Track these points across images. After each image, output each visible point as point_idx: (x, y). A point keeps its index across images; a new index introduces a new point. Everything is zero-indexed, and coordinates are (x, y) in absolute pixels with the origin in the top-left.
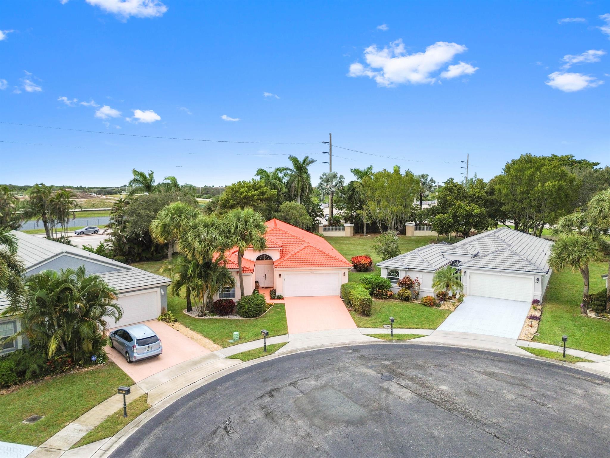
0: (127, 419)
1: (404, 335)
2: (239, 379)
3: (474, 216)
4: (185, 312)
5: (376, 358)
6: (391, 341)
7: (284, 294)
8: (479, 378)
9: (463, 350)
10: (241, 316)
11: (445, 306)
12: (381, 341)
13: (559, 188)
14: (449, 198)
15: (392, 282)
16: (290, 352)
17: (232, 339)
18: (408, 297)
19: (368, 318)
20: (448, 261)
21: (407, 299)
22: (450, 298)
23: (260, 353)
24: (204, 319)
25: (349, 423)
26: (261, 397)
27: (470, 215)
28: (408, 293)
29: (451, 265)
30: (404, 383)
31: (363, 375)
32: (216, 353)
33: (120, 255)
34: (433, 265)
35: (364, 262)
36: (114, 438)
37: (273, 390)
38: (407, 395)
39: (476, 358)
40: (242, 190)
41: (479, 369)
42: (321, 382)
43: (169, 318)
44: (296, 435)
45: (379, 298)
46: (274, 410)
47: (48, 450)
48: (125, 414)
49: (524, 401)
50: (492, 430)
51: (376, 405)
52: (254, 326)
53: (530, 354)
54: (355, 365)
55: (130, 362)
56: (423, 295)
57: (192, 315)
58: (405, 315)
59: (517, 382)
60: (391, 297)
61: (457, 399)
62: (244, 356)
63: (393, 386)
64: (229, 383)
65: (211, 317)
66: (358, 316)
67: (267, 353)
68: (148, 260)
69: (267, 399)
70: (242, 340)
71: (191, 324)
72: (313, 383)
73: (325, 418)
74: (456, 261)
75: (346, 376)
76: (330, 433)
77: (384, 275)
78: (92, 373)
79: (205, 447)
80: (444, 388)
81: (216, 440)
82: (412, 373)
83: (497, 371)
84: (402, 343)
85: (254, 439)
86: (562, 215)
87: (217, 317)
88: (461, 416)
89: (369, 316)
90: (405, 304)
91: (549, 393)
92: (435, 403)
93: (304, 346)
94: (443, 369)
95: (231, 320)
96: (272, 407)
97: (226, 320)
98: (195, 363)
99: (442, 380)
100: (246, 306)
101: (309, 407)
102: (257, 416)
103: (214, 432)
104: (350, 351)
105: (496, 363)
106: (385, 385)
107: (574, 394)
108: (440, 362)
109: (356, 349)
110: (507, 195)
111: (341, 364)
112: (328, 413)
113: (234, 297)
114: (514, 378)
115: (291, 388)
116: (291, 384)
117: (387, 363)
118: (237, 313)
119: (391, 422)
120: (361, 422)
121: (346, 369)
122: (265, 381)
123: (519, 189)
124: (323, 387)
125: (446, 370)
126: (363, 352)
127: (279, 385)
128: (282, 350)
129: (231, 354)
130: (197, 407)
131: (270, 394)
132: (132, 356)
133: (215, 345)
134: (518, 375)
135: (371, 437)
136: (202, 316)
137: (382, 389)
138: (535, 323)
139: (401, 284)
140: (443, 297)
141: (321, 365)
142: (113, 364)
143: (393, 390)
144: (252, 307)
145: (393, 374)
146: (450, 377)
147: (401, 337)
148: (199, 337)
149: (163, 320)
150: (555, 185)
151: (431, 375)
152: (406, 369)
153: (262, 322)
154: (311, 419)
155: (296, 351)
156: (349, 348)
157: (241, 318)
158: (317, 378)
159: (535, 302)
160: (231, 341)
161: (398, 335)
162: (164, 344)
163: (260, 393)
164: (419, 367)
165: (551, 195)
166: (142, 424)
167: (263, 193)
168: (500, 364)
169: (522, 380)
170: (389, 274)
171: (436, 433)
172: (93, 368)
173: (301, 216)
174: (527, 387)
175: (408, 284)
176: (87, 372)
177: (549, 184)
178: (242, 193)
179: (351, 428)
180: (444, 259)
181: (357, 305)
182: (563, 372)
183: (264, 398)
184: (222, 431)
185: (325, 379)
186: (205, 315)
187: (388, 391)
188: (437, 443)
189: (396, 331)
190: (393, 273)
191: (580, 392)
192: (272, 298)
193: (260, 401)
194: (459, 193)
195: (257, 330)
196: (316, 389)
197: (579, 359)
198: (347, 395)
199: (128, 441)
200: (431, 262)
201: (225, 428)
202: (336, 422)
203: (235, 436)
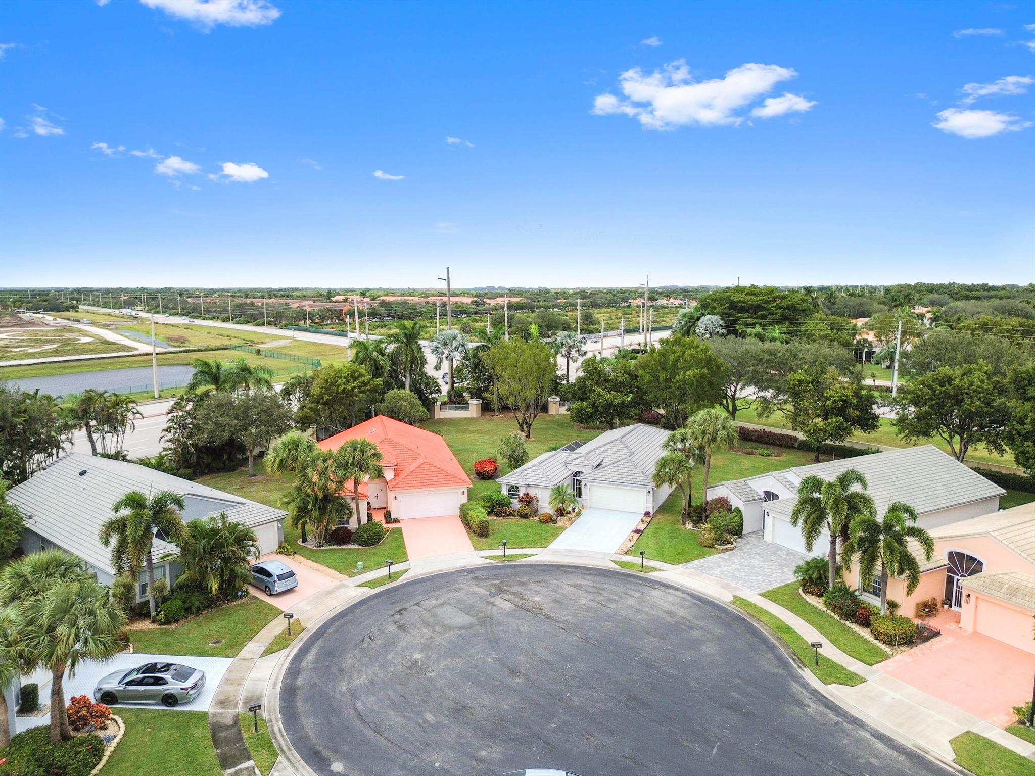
0: (292, 637)
1: (516, 556)
2: (371, 603)
3: (615, 406)
4: (300, 542)
5: (488, 578)
6: (503, 561)
7: (400, 518)
8: (567, 589)
9: (563, 566)
10: (360, 545)
11: (562, 522)
12: (494, 562)
13: (701, 377)
14: (588, 383)
15: (512, 498)
16: (412, 578)
17: (357, 568)
18: (526, 514)
19: (484, 540)
20: (570, 472)
21: (526, 516)
22: (569, 513)
23: (385, 580)
24: (322, 550)
25: (460, 628)
26: (393, 615)
27: (610, 405)
28: (527, 510)
29: (574, 476)
30: (506, 597)
31: (475, 593)
32: (345, 582)
33: (185, 468)
34: (552, 480)
35: (487, 469)
36: (288, 650)
37: (401, 610)
38: (507, 606)
39: (571, 573)
40: (339, 382)
41: (571, 582)
42: (441, 601)
43: (287, 551)
44: (423, 638)
45: (499, 516)
46: (404, 624)
47: (244, 659)
48: (289, 633)
49: (594, 604)
50: (561, 625)
51: (482, 615)
52: (374, 554)
53: (617, 567)
54: (468, 585)
55: (271, 595)
56: (542, 511)
57: (309, 546)
58: (521, 534)
59: (595, 590)
60: (511, 514)
61: (544, 606)
62: (371, 584)
63: (498, 600)
64: (363, 607)
65: (329, 547)
66: (475, 538)
67: (391, 580)
68: (219, 470)
69: (397, 617)
70: (366, 569)
71: (310, 555)
72: (434, 602)
73: (444, 626)
74: (579, 472)
75: (461, 595)
76: (448, 635)
77: (505, 491)
78: (241, 605)
79: (359, 649)
80: (537, 599)
81: (365, 645)
82: (516, 589)
83: (583, 582)
84: (512, 563)
85: (394, 643)
86: (705, 406)
87: (335, 547)
88: (543, 617)
89: (486, 537)
90: (524, 521)
91: (614, 597)
92: (527, 610)
93: (424, 572)
94: (542, 584)
95: (350, 549)
96: (403, 622)
97: (345, 549)
98: (329, 593)
99: (537, 593)
100: (365, 535)
101: (431, 620)
102: (392, 628)
103: (363, 640)
104: (466, 574)
105: (586, 577)
106: (492, 600)
107: (632, 596)
108: (540, 578)
109: (471, 571)
110: (650, 382)
111: (457, 586)
112: (446, 622)
113: (348, 524)
114: (594, 587)
115: (416, 607)
116: (415, 604)
117: (497, 582)
118: (355, 542)
119: (491, 625)
120: (471, 626)
121: (460, 589)
122: (394, 603)
123: (662, 376)
124: (442, 605)
125: (544, 584)
126: (478, 574)
127: (407, 605)
128: (404, 577)
129: (359, 583)
130: (342, 626)
131: (400, 612)
132: (274, 590)
133: (342, 576)
134: (598, 585)
135: (476, 635)
136: (320, 547)
137: (489, 603)
138: (636, 536)
139: (521, 500)
140: (561, 512)
141: (440, 588)
142: (255, 597)
143: (497, 603)
144: (371, 536)
145: (500, 590)
146: (545, 590)
147: (512, 558)
148: (324, 568)
149: (281, 553)
150: (697, 374)
151: (531, 589)
152: (511, 586)
153: (382, 549)
154: (433, 627)
155: (417, 576)
156: (465, 571)
157: (360, 547)
158: (437, 598)
159: (647, 514)
160: (356, 571)
161: (510, 556)
162: (298, 577)
163: (391, 613)
164: (523, 584)
165: (692, 385)
166: (305, 639)
167: (364, 384)
168: (589, 577)
169: (600, 589)
170: (510, 490)
171: (522, 629)
172: (240, 602)
173: (412, 407)
174: (600, 593)
175: (528, 500)
176: (236, 606)
177: (690, 373)
178: (339, 385)
179: (463, 631)
180: (567, 470)
181: (475, 526)
182: (634, 580)
183: (395, 616)
184: (367, 640)
185: (443, 599)
186: (323, 546)
187: (493, 604)
188: (521, 635)
189: (509, 552)
190: (514, 489)
191: (637, 595)
192: (387, 522)
193: (392, 618)
194: (600, 377)
195: (377, 559)
196: (436, 606)
197: (654, 569)
198: (460, 609)
199: (300, 650)
200: (550, 477)
201: (370, 638)
202: (452, 628)
203: (379, 642)
